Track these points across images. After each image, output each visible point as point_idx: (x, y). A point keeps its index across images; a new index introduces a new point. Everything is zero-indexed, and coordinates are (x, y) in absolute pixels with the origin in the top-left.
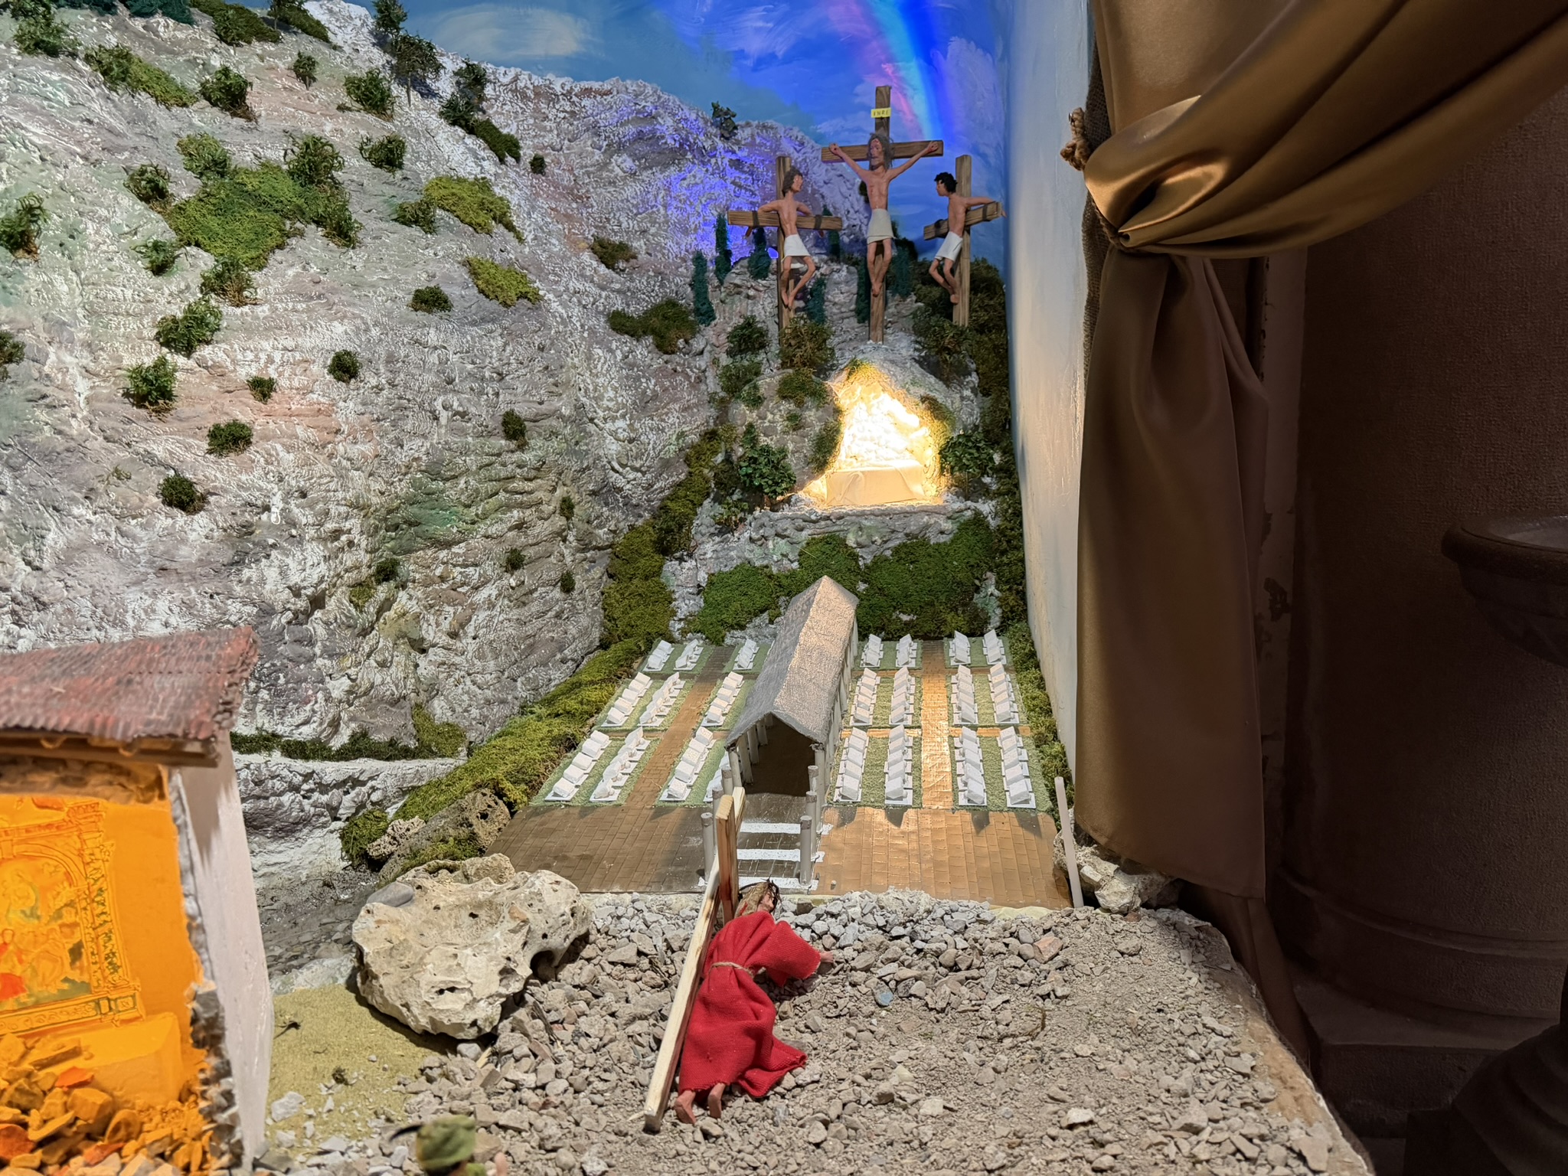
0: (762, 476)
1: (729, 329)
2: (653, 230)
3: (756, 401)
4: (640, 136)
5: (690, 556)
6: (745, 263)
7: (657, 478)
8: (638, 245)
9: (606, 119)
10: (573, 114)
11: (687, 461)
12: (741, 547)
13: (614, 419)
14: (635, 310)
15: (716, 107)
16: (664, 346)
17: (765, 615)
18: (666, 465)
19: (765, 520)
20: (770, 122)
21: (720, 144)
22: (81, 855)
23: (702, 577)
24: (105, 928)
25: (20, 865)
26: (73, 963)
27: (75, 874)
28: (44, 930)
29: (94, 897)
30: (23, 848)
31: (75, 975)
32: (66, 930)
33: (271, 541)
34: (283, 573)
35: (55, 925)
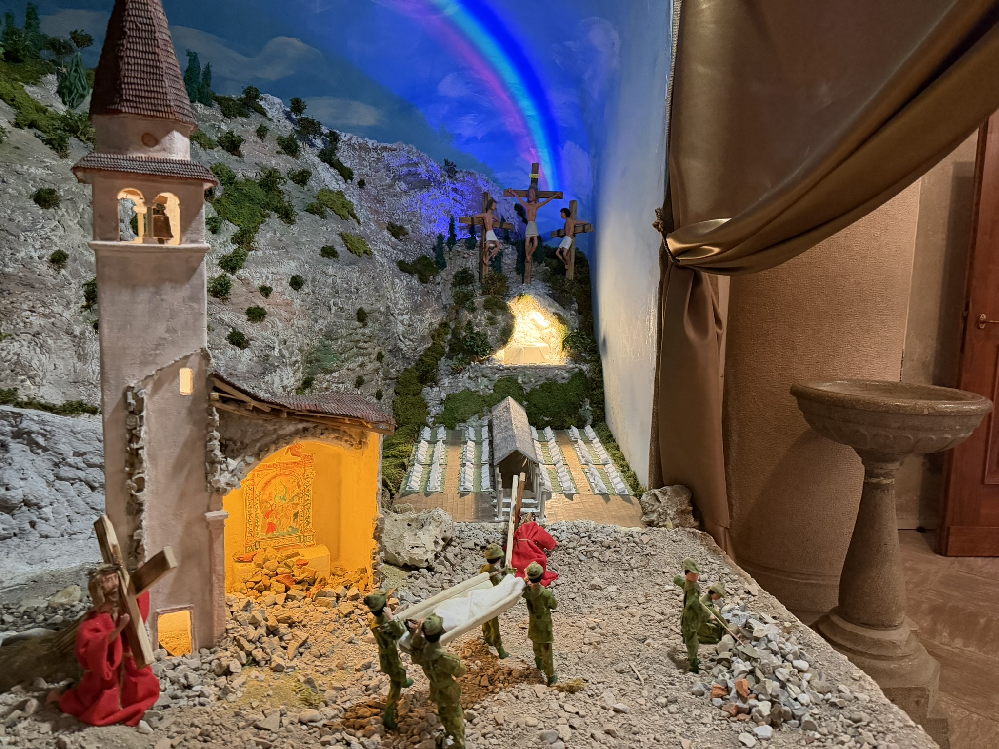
0: (478, 347)
1: (453, 273)
2: (414, 220)
3: (473, 310)
4: (409, 173)
5: (436, 385)
6: (464, 241)
7: (419, 345)
8: (408, 227)
9: (394, 163)
10: (378, 159)
11: (433, 337)
12: (464, 381)
13: (402, 314)
14: (409, 260)
15: (446, 162)
16: (423, 280)
17: (476, 416)
18: (423, 338)
19: (477, 368)
20: (472, 171)
21: (448, 180)
22: (304, 476)
23: (443, 395)
24: (307, 506)
25: (282, 478)
26: (294, 520)
27: (301, 483)
28: (286, 505)
29: (305, 493)
30: (284, 471)
31: (294, 525)
32: (294, 506)
33: (276, 364)
34: (281, 380)
35: (290, 504)
